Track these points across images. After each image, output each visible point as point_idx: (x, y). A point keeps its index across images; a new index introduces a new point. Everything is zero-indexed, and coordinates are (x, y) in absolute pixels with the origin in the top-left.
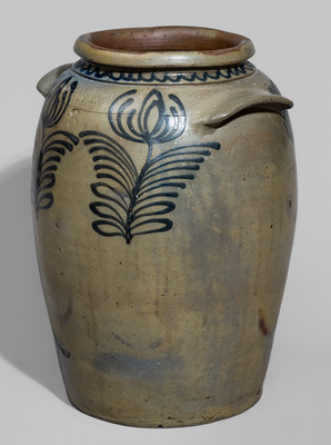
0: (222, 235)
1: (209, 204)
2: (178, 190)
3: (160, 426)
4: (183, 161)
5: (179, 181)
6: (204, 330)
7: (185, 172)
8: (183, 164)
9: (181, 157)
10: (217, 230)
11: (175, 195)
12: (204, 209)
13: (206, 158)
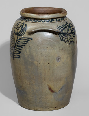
0: (31, 62)
1: (28, 54)
2: (22, 48)
3: (25, 108)
4: (23, 41)
5: (22, 46)
6: (30, 86)
7: (23, 44)
8: (23, 42)
9: (23, 40)
10: (30, 61)
11: (21, 50)
12: (27, 54)
13: (28, 41)
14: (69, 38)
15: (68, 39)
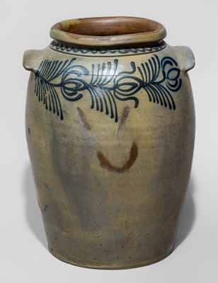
14: (48, 93)
15: (47, 95)
